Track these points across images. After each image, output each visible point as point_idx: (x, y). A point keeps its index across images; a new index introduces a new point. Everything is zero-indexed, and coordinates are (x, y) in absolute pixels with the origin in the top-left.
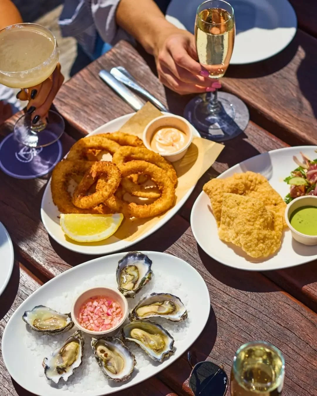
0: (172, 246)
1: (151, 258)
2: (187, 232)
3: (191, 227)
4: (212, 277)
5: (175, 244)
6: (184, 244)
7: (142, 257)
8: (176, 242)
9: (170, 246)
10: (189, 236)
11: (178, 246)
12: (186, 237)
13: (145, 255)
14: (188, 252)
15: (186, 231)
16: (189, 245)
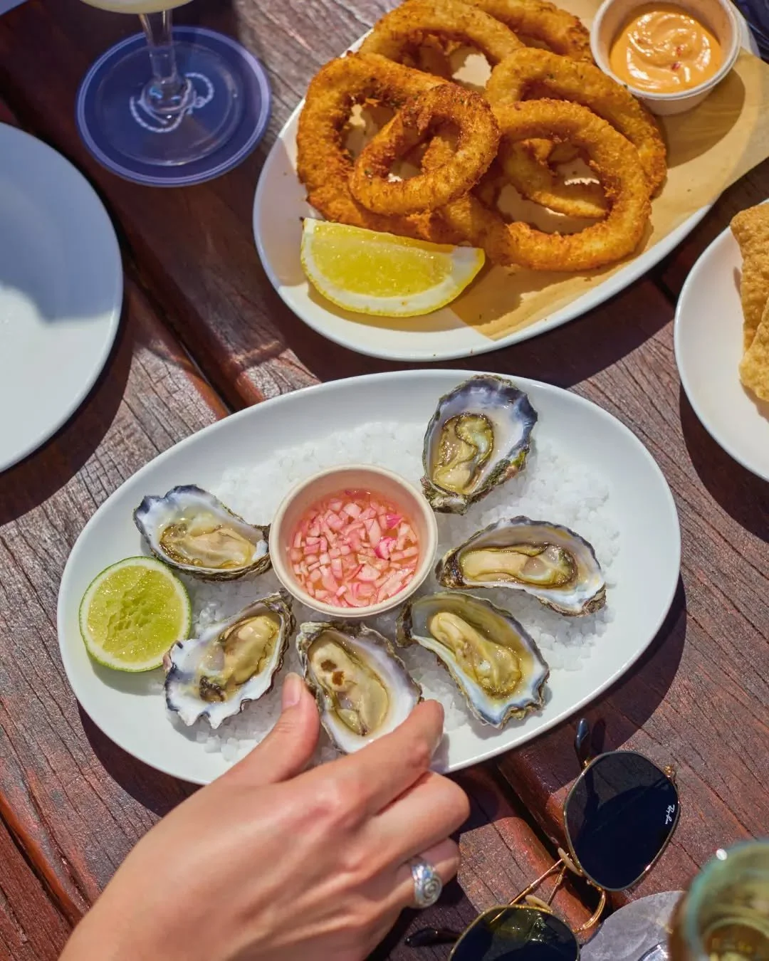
0: (608, 369)
1: (536, 405)
2: (659, 336)
3: (674, 323)
4: (703, 489)
5: (618, 367)
6: (645, 370)
7: (511, 394)
8: (623, 359)
9: (603, 368)
10: (663, 349)
11: (627, 373)
12: (655, 350)
13: (521, 393)
14: (651, 397)
15: (658, 333)
16: (658, 377)
